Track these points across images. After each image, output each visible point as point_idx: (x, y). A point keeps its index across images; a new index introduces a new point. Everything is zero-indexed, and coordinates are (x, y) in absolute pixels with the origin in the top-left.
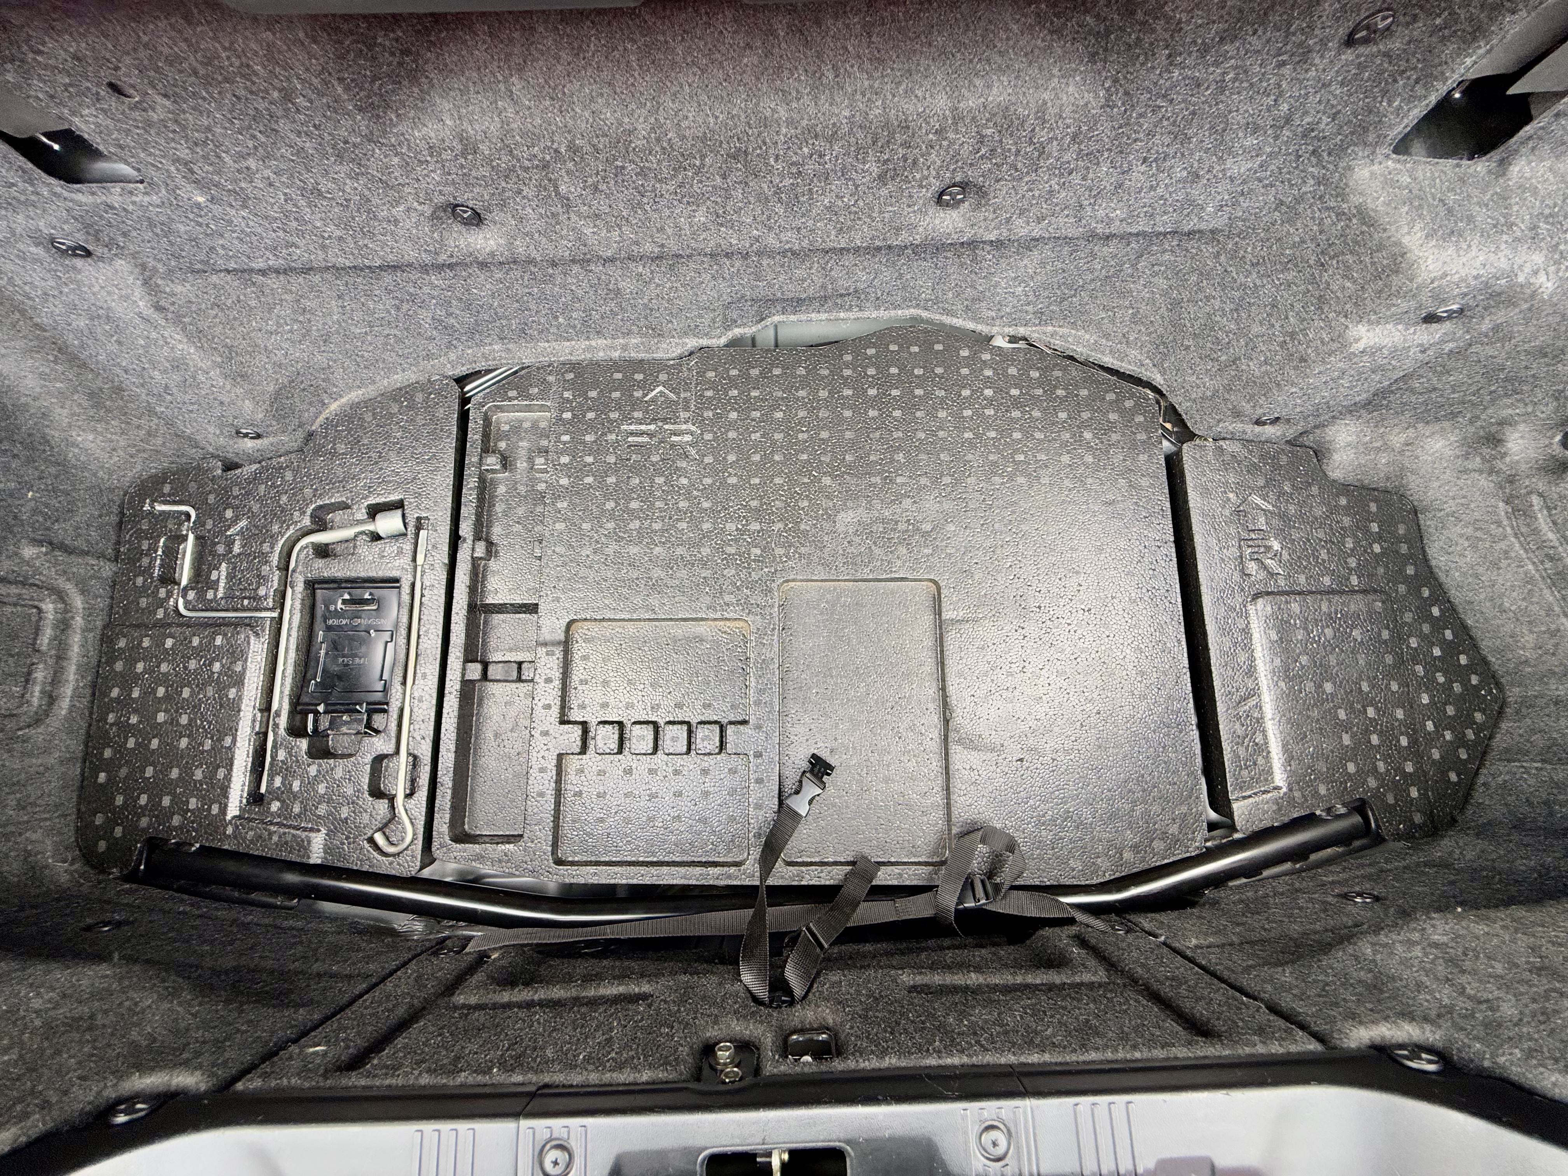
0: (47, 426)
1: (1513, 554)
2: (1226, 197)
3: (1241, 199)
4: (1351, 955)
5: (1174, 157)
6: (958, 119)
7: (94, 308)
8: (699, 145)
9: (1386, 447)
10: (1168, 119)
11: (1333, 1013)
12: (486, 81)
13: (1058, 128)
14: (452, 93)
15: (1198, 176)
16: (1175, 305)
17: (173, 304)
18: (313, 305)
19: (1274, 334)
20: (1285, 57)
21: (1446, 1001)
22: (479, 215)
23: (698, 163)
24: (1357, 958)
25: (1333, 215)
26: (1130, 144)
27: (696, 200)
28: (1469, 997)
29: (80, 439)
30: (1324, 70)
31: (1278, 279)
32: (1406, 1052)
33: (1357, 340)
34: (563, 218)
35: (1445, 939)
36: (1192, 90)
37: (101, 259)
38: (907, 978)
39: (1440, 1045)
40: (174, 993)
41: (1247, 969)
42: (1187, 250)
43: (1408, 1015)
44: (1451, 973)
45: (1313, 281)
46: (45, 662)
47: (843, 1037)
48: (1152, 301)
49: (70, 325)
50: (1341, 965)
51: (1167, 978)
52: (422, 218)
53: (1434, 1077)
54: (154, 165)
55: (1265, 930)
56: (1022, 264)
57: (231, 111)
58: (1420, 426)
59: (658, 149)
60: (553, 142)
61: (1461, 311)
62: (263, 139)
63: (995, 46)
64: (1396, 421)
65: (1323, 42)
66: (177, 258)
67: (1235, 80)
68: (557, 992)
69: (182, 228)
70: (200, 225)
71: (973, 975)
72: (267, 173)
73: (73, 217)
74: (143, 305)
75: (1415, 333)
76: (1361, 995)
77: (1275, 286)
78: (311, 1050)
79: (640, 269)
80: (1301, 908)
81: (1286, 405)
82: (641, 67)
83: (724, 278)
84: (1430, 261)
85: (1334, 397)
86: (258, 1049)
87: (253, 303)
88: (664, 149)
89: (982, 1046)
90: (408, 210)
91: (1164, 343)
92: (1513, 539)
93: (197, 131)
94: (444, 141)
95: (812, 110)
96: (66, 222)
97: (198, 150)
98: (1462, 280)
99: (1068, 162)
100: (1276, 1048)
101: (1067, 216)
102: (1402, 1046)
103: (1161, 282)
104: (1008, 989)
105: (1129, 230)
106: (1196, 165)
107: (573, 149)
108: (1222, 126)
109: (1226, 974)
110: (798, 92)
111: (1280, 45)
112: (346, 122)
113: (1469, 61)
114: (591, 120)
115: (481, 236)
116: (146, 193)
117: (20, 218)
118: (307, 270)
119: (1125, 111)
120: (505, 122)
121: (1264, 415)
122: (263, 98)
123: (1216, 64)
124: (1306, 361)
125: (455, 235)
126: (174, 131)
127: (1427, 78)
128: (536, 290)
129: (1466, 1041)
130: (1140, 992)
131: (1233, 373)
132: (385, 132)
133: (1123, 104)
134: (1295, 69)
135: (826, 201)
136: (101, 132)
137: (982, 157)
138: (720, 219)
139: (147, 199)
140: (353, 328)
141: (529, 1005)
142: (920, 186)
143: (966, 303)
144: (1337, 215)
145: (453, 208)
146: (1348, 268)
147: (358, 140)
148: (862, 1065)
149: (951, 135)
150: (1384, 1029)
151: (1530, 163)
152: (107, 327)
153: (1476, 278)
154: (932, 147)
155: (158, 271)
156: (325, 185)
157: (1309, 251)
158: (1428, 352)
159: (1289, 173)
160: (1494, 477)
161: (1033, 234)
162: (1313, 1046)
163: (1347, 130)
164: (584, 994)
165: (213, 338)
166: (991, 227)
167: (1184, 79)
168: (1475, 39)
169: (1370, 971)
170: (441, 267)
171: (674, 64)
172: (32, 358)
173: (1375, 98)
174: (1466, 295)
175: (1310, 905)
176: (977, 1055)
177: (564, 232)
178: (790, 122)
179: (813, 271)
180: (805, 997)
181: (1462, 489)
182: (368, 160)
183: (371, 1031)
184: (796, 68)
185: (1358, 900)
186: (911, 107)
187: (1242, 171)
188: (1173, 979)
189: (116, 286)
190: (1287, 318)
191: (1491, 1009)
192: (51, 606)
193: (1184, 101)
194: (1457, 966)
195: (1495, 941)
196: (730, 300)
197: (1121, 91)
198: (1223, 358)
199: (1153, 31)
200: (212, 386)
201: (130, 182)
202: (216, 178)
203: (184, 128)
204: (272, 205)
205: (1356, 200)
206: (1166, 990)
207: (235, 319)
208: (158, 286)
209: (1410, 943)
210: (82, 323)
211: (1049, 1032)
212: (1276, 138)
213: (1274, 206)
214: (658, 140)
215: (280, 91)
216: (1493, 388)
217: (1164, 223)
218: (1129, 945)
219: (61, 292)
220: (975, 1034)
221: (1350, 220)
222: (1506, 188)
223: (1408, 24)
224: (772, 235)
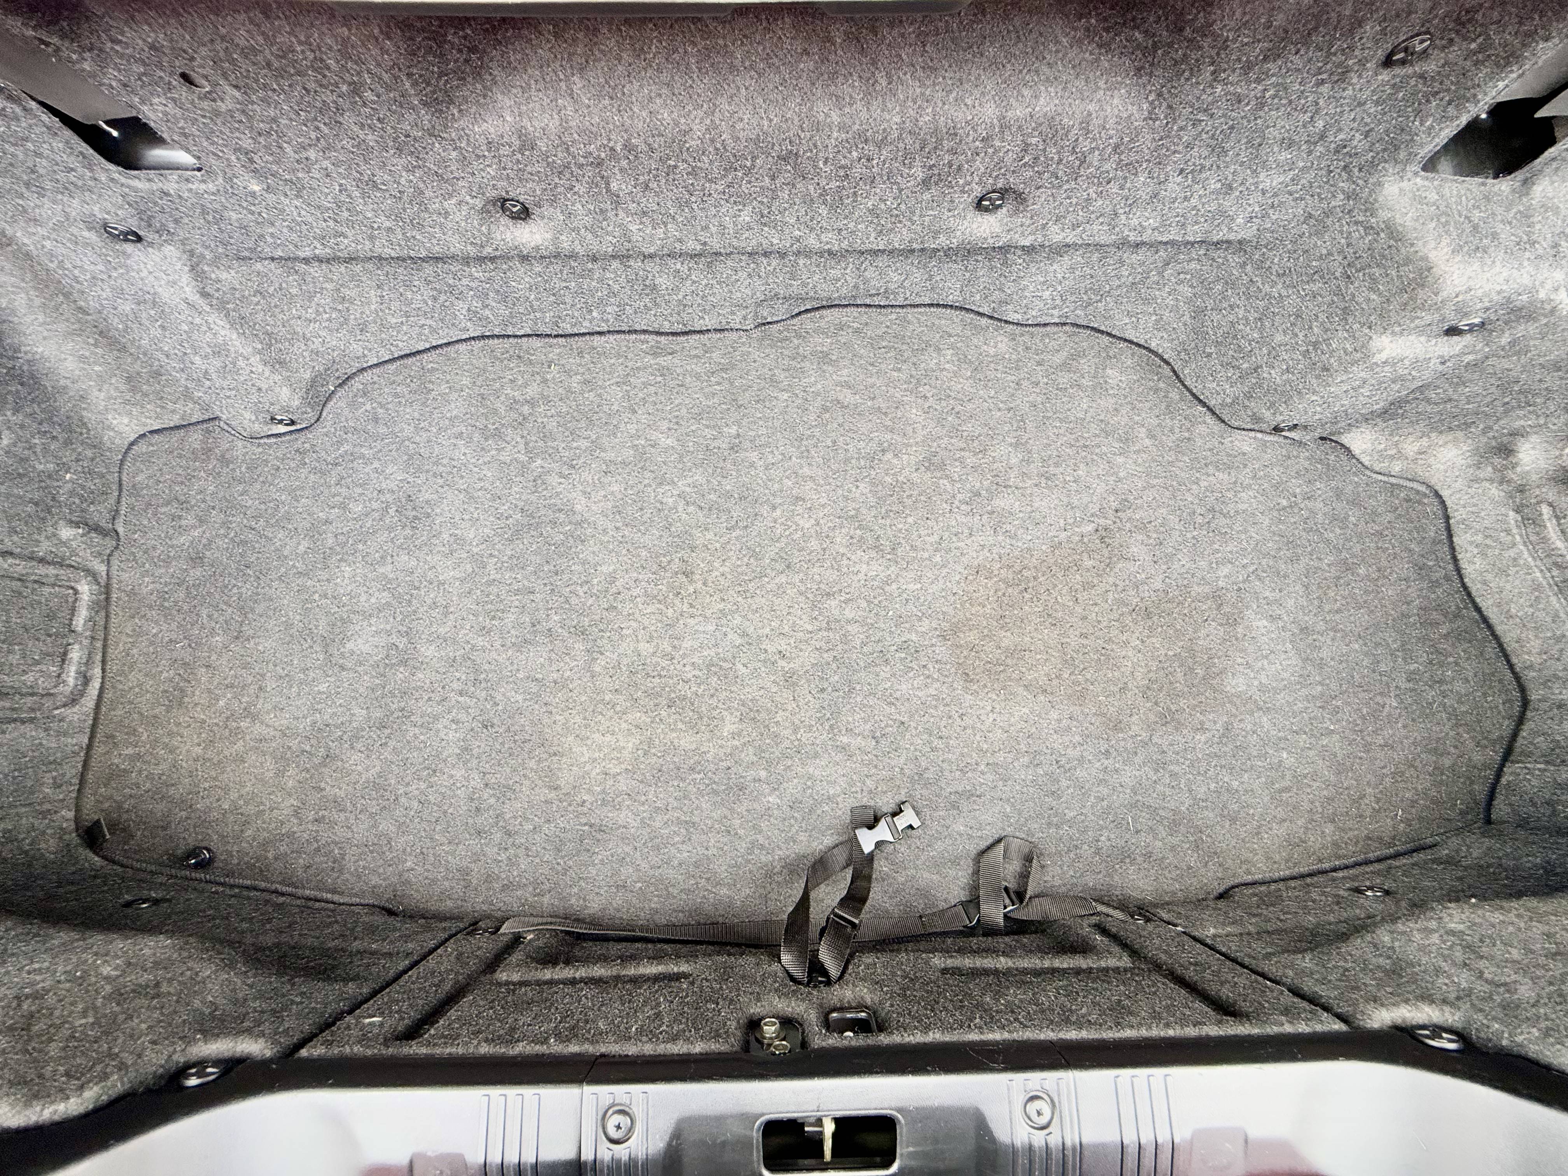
0: (84, 409)
1: (1522, 562)
2: (1257, 209)
3: (1271, 212)
4: (1370, 942)
5: (1209, 169)
6: (1004, 127)
7: (141, 293)
8: (752, 146)
9: (1400, 455)
10: (1207, 133)
11: (1354, 996)
12: (548, 79)
13: (1101, 138)
14: (514, 91)
15: (1231, 188)
16: (1199, 313)
17: (218, 290)
18: (353, 295)
19: (1297, 343)
20: (1324, 76)
21: (1464, 985)
22: (527, 209)
23: (748, 164)
24: (1375, 946)
25: (1361, 228)
26: (1169, 156)
27: (742, 200)
28: (1487, 981)
29: (115, 422)
30: (1361, 90)
31: (1304, 290)
32: (1427, 1032)
33: (1380, 351)
34: (610, 214)
35: (1461, 927)
36: (1232, 105)
37: (151, 244)
38: (938, 961)
39: (1459, 1025)
40: (232, 966)
41: (1268, 956)
42: (1213, 259)
43: (1427, 998)
44: (1469, 959)
45: (1338, 292)
46: (81, 643)
47: (883, 1015)
48: (1175, 309)
49: (115, 309)
50: (1360, 952)
51: (1191, 963)
52: (472, 212)
53: (1455, 1054)
54: (214, 154)
55: (1281, 921)
56: (1052, 269)
57: (298, 104)
58: (1433, 435)
59: (711, 149)
60: (610, 140)
61: (1483, 324)
62: (327, 131)
63: (1044, 58)
64: (1411, 430)
65: (1362, 63)
66: (225, 244)
67: (1273, 97)
68: (599, 971)
69: (234, 216)
70: (252, 213)
71: (1002, 959)
72: (326, 164)
73: (128, 204)
74: (190, 292)
75: (1436, 344)
76: (1380, 979)
77: (1302, 297)
78: (367, 1021)
79: (679, 266)
80: (1314, 901)
81: (1306, 412)
82: (700, 69)
83: (760, 277)
84: (1455, 276)
85: (1353, 406)
86: (314, 1019)
87: (294, 291)
88: (717, 149)
89: (1021, 1023)
90: (460, 203)
91: (1185, 350)
92: (1522, 547)
93: (263, 121)
94: (502, 137)
95: (864, 115)
96: (121, 207)
97: (261, 140)
98: (1486, 295)
99: (1108, 172)
100: (1303, 1028)
101: (1102, 223)
102: (1424, 1027)
103: (1187, 291)
104: (1038, 973)
105: (1160, 239)
106: (1230, 177)
107: (628, 147)
108: (1258, 140)
109: (1247, 961)
110: (851, 97)
111: (1320, 64)
112: (411, 117)
113: (1501, 85)
114: (648, 120)
115: (527, 230)
116: (204, 181)
117: (76, 202)
118: (351, 259)
119: (1167, 123)
120: (564, 120)
121: (1284, 421)
122: (332, 91)
123: (1258, 81)
124: (1328, 370)
125: (502, 228)
126: (241, 122)
127: (1459, 100)
128: (573, 284)
129: (1485, 1021)
130: (1165, 977)
131: (1254, 381)
132: (446, 127)
133: (1166, 117)
134: (1333, 88)
135: (870, 204)
136: (168, 121)
137: (1025, 165)
138: (763, 219)
139: (203, 186)
140: (389, 317)
141: (573, 982)
142: (963, 192)
143: (993, 305)
144: (1366, 228)
145: (503, 203)
146: (1374, 280)
147: (420, 134)
148: (907, 1040)
149: (997, 143)
150: (1405, 1011)
151: (1553, 183)
152: (152, 312)
153: (1499, 293)
154: (977, 154)
155: (204, 258)
156: (381, 176)
157: (1336, 264)
158: (1448, 364)
159: (1320, 187)
160: (1505, 486)
161: (1067, 240)
162: (1338, 1026)
163: (1378, 147)
164: (624, 973)
165: (255, 324)
166: (1026, 233)
167: (1226, 94)
168: (1508, 64)
169: (1389, 957)
170: (481, 260)
171: (732, 68)
172: (73, 341)
173: (1409, 117)
174: (1488, 309)
175: (1323, 898)
176: (1017, 1031)
177: (610, 229)
178: (842, 128)
179: (848, 271)
180: (841, 977)
181: (1472, 497)
182: (427, 153)
183: (422, 1004)
184: (851, 74)
185: (1369, 893)
186: (961, 115)
187: (1274, 184)
188: (1196, 964)
189: (164, 272)
190: (1311, 328)
191: (1508, 991)
192: (86, 587)
193: (1224, 116)
194: (1475, 952)
195: (1511, 929)
196: (763, 297)
197: (1165, 105)
198: (1245, 366)
199: (1200, 48)
200: (252, 372)
201: (187, 169)
202: (275, 167)
203: (250, 118)
204: (327, 194)
205: (1384, 215)
206: (1190, 974)
207: (276, 306)
208: (204, 272)
209: (1428, 931)
210: (127, 307)
211: (1084, 1011)
212: (1310, 153)
213: (1302, 219)
214: (712, 141)
215: (350, 84)
216: (1506, 400)
217: (1194, 232)
218: (1150, 933)
219: (110, 277)
220: (1013, 1012)
221: (1378, 234)
222: (1528, 208)
223: (1444, 47)
224: (813, 235)
